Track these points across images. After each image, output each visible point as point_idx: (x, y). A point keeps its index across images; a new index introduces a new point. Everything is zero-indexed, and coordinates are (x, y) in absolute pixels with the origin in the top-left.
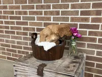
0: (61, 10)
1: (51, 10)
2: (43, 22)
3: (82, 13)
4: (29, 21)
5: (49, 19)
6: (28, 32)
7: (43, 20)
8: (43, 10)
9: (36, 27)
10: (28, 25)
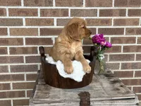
0: (70, 8)
1: (54, 7)
2: (39, 27)
3: (102, 13)
4: (8, 27)
5: (50, 22)
6: (8, 47)
7: (39, 25)
8: (39, 8)
9: (24, 37)
10: (7, 34)
